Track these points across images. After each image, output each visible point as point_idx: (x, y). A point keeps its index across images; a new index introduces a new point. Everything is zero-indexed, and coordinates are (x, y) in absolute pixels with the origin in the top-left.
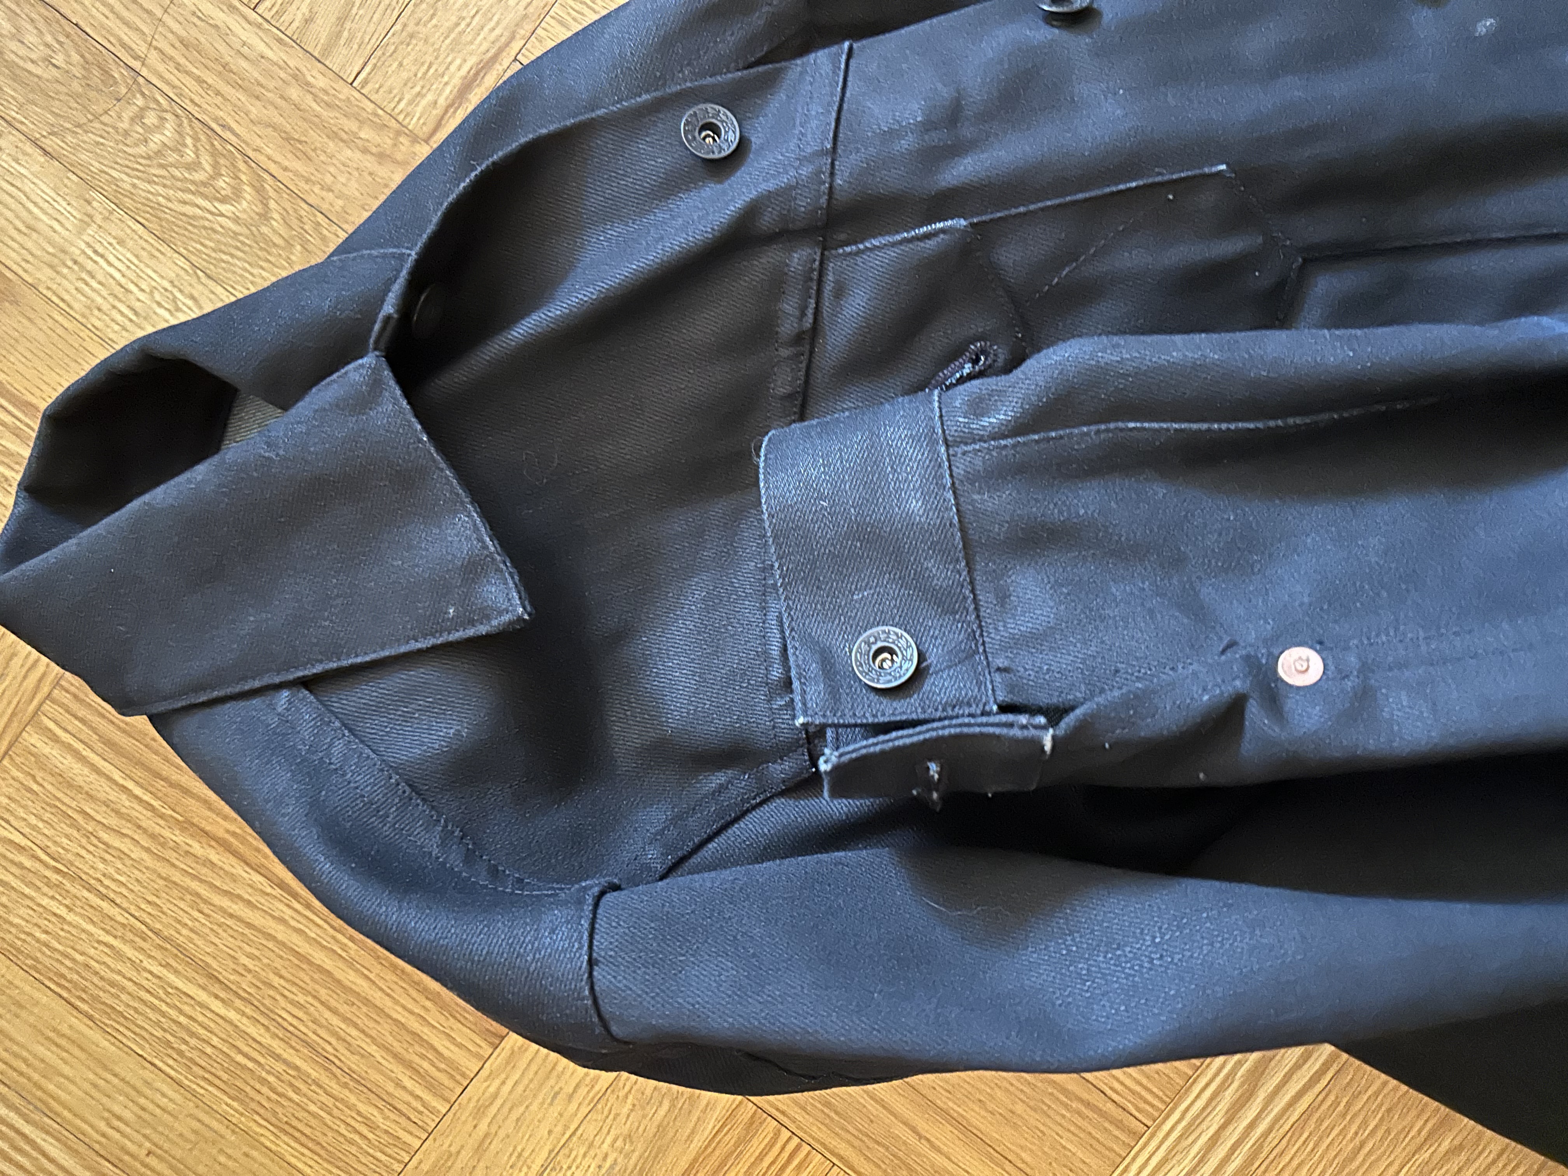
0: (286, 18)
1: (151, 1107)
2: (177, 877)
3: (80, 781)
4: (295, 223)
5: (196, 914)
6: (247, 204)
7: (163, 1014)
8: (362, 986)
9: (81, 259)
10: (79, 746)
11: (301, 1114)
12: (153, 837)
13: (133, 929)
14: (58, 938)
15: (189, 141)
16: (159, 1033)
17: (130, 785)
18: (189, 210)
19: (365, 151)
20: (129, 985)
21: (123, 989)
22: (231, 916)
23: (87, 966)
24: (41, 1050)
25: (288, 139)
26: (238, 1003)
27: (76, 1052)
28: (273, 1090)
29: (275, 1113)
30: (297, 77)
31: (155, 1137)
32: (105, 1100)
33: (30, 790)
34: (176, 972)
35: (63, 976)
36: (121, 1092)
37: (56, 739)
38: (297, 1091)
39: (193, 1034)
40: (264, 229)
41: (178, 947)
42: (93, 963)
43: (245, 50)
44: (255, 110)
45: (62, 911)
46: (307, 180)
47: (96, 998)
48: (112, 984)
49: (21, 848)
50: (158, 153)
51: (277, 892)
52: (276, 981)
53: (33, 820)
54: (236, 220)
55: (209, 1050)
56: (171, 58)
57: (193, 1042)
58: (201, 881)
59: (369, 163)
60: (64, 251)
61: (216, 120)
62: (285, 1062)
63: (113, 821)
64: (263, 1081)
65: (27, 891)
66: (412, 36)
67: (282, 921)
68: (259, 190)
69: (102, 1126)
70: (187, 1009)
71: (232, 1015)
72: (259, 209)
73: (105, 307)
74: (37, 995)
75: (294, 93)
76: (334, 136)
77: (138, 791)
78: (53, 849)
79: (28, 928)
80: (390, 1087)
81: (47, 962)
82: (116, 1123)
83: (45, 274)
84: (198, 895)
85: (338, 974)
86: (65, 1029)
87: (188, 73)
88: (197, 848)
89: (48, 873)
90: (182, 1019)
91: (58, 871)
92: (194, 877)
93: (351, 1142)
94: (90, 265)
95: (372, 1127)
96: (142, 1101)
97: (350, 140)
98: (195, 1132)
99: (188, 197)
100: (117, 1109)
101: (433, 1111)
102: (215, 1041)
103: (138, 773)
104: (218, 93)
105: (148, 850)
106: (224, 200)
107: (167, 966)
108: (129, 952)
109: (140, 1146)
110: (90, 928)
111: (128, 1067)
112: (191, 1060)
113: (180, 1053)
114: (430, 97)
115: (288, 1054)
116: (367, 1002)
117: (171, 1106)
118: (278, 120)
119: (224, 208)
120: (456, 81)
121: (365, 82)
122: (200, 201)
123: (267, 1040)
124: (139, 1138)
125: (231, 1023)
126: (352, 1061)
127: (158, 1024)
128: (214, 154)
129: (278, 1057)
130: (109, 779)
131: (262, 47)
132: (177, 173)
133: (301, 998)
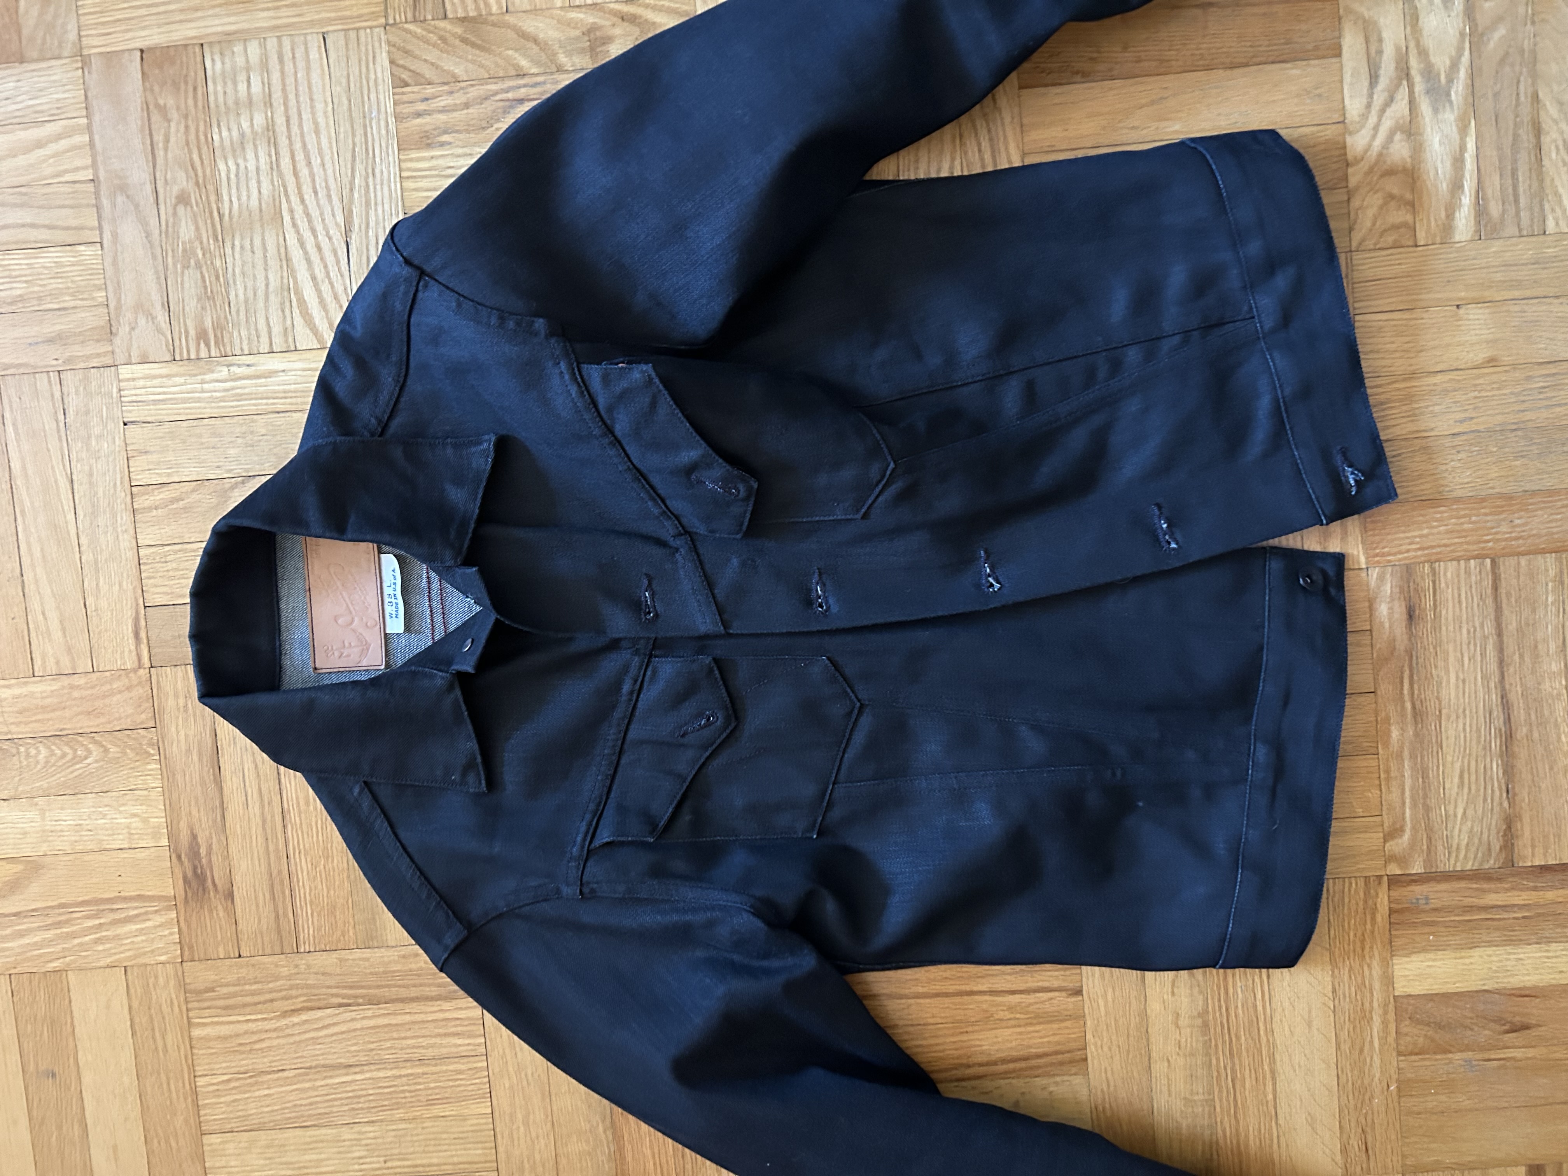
0: (48, 668)
1: (369, 1141)
2: (297, 1038)
3: (228, 1033)
4: (119, 743)
5: (318, 1047)
6: (96, 752)
7: (341, 1099)
8: (408, 1018)
9: (53, 828)
10: (216, 1019)
11: (430, 1092)
12: (275, 1030)
13: (300, 1075)
14: (275, 1104)
15: (53, 747)
16: (346, 1108)
17: (248, 1017)
18: (76, 774)
19: (120, 692)
20: (318, 1099)
21: (317, 1102)
22: (332, 1035)
23: (295, 1106)
24: (307, 1157)
25: (89, 713)
26: (366, 1068)
27: (320, 1145)
28: (410, 1091)
29: (419, 1101)
30: (72, 687)
31: (383, 1153)
32: (350, 1155)
33: (212, 1054)
34: (331, 1077)
35: (290, 1118)
36: (352, 1146)
37: (204, 1025)
38: (419, 1084)
39: (359, 1097)
40: (110, 755)
41: (324, 1066)
42: (298, 1102)
43: (44, 695)
44: (67, 713)
45: (266, 1092)
46: (109, 722)
47: (310, 1116)
48: (311, 1104)
49: (229, 1081)
50: (47, 762)
51: (342, 1009)
52: (372, 1046)
53: (224, 1065)
54: (96, 761)
55: (371, 1098)
56: (21, 722)
57: (362, 1100)
58: (309, 1031)
59: (126, 695)
60: (44, 831)
61: (56, 730)
62: (404, 1076)
63: (255, 1038)
64: (403, 1091)
65: (246, 1096)
66: (99, 633)
67: (353, 1020)
68: (96, 742)
69: (356, 1167)
70: (348, 1089)
71: (368, 1075)
72: (102, 749)
73: (77, 838)
74: (286, 1135)
75: (76, 694)
76: (104, 697)
77: (253, 1017)
78: (242, 1069)
79: (259, 1111)
80: (454, 1050)
81: (279, 1117)
82: (361, 1161)
83: (44, 848)
84: (313, 1038)
85: (394, 1022)
86: (308, 1140)
87: (31, 722)
88: (296, 1019)
89: (249, 1081)
90: (350, 1094)
91: (251, 1077)
92: (305, 1032)
93: (459, 1086)
94: (59, 828)
95: (460, 1072)
96: (364, 1142)
97: (112, 693)
98: (395, 1136)
99: (71, 769)
100: (357, 1154)
101: (479, 1045)
102: (371, 1092)
103: (248, 1010)
104: (49, 720)
105: (278, 1037)
106: (86, 758)
107: (325, 1078)
108: (307, 1085)
109: (379, 1162)
110: (283, 1089)
111: (347, 1134)
112: (369, 1108)
113: (362, 1109)
114: (126, 650)
115: (404, 1072)
116: (414, 1023)
117: (377, 1134)
118: (80, 709)
119: (89, 761)
120: (131, 635)
121: (98, 666)
122: (78, 766)
123: (389, 1073)
124: (375, 1159)
125: (370, 1079)
126: (430, 1053)
127: (342, 1105)
128: (67, 744)
129: (400, 1076)
130: (239, 1022)
131: (49, 688)
132: (60, 764)
133: (388, 1044)
